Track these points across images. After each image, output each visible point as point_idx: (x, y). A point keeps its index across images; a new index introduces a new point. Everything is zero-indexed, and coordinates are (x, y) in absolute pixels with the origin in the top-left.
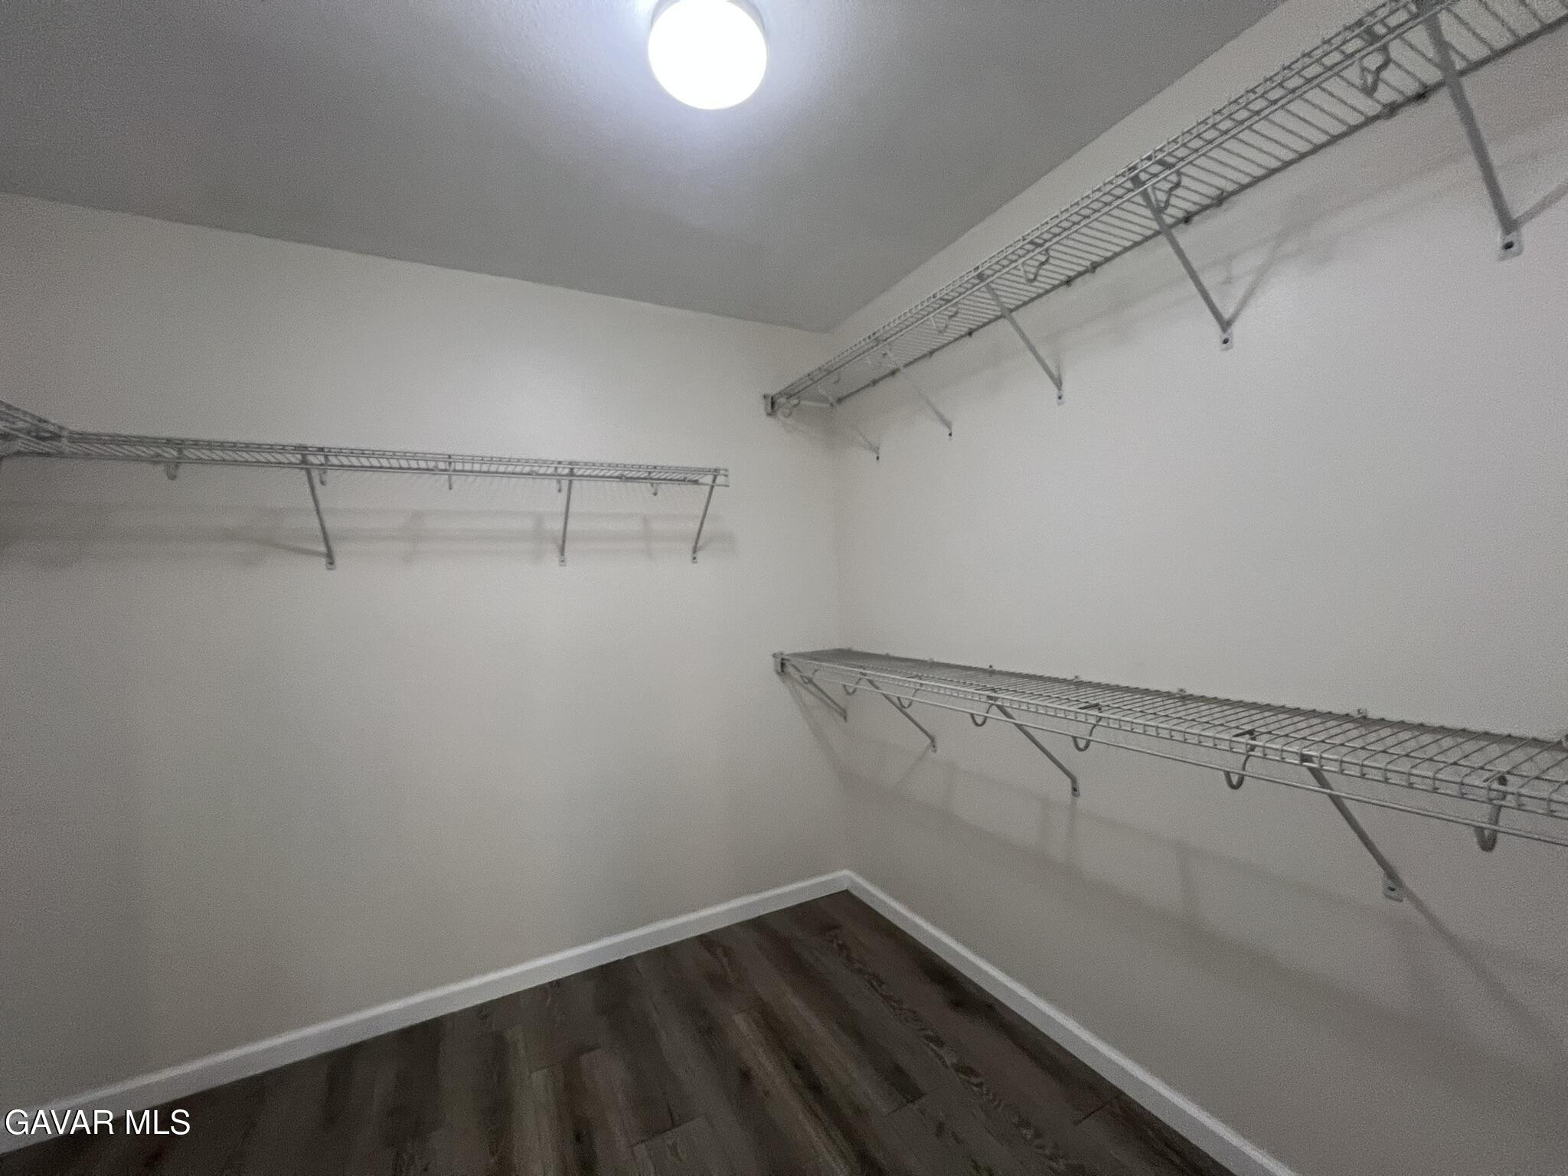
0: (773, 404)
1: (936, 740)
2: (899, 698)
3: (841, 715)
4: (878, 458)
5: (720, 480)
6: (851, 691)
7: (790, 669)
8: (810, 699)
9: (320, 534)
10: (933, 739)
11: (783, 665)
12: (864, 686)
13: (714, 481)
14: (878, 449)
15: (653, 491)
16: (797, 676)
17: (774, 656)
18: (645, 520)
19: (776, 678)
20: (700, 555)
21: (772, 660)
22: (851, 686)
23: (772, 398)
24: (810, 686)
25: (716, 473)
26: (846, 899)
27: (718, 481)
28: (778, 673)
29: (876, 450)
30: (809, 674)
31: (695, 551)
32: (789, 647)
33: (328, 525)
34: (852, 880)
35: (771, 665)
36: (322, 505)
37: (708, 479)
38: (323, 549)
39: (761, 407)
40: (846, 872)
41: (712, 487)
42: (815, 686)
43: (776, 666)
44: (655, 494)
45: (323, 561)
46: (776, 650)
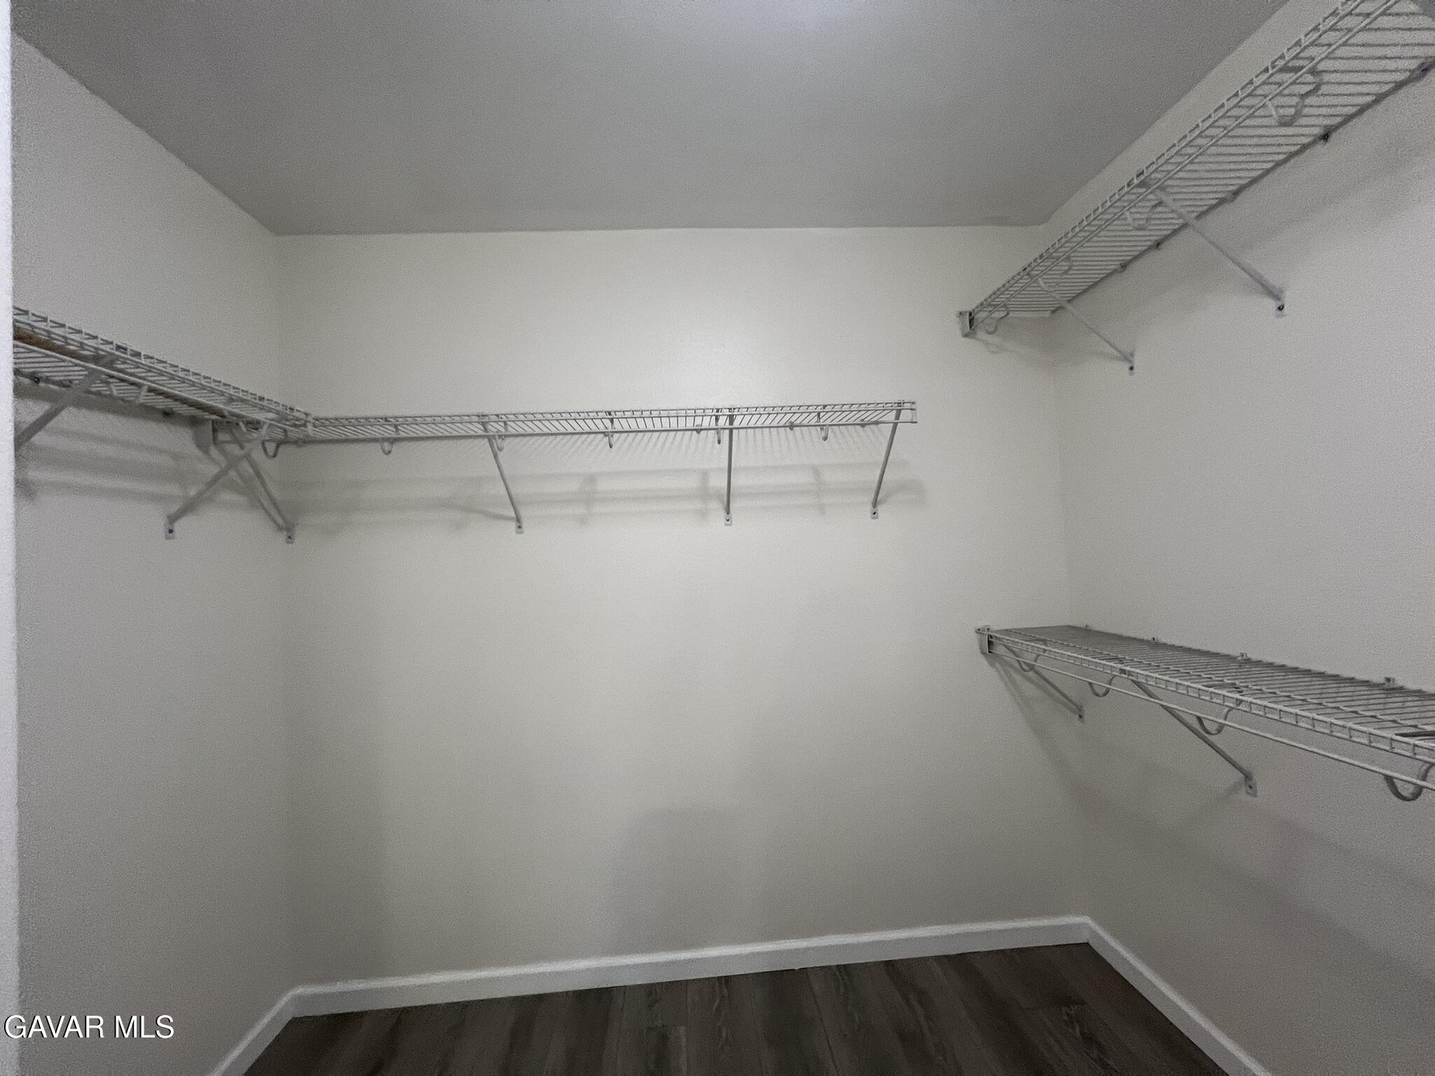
0: (971, 321)
1: (1256, 778)
2: (1199, 719)
3: (1074, 712)
4: (1131, 368)
5: (905, 415)
6: (1101, 691)
7: (1000, 650)
8: (1030, 690)
9: (508, 500)
10: (1248, 777)
11: (990, 643)
12: (1122, 687)
13: (897, 417)
14: (1132, 355)
15: (823, 435)
16: (1010, 658)
17: (978, 631)
18: (816, 471)
19: (983, 661)
20: (880, 509)
21: (974, 638)
22: (1101, 685)
23: (970, 314)
24: (1031, 674)
25: (899, 407)
26: (1084, 954)
27: (901, 418)
28: (983, 653)
29: (1127, 358)
30: (1029, 658)
31: (875, 504)
32: (997, 623)
33: (513, 492)
34: (1094, 932)
35: (973, 643)
36: (506, 473)
37: (891, 416)
38: (513, 514)
39: (955, 327)
40: (1086, 920)
41: (895, 425)
42: (1037, 673)
43: (981, 641)
44: (825, 439)
45: (513, 525)
46: (980, 625)
